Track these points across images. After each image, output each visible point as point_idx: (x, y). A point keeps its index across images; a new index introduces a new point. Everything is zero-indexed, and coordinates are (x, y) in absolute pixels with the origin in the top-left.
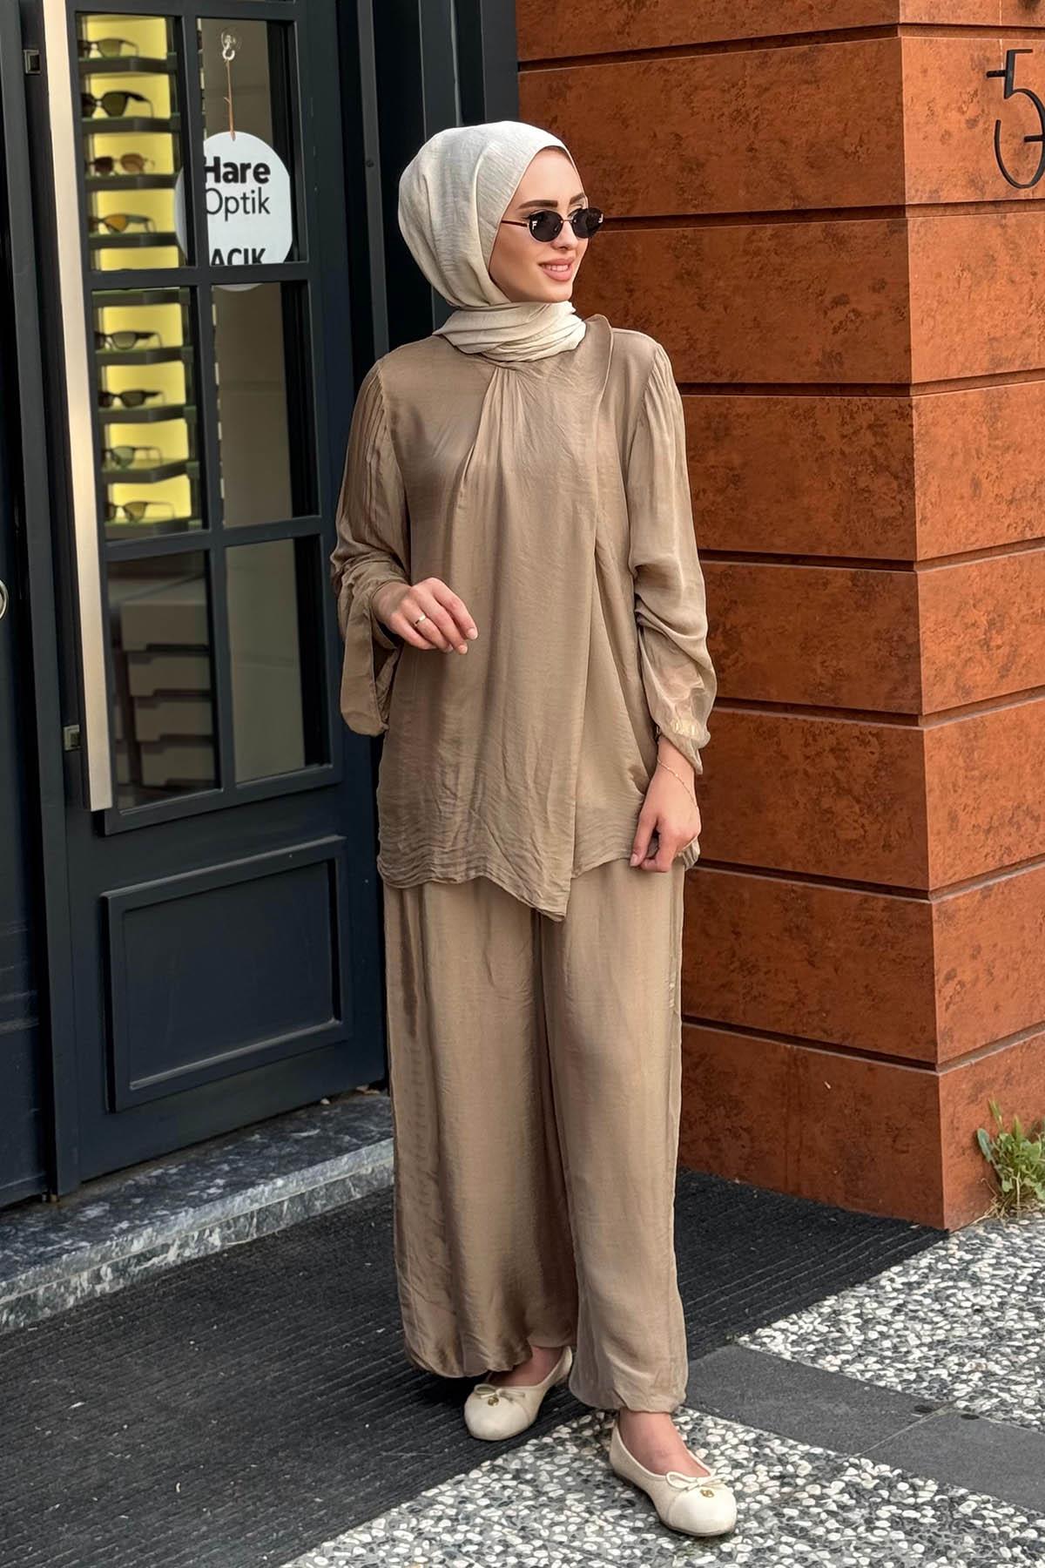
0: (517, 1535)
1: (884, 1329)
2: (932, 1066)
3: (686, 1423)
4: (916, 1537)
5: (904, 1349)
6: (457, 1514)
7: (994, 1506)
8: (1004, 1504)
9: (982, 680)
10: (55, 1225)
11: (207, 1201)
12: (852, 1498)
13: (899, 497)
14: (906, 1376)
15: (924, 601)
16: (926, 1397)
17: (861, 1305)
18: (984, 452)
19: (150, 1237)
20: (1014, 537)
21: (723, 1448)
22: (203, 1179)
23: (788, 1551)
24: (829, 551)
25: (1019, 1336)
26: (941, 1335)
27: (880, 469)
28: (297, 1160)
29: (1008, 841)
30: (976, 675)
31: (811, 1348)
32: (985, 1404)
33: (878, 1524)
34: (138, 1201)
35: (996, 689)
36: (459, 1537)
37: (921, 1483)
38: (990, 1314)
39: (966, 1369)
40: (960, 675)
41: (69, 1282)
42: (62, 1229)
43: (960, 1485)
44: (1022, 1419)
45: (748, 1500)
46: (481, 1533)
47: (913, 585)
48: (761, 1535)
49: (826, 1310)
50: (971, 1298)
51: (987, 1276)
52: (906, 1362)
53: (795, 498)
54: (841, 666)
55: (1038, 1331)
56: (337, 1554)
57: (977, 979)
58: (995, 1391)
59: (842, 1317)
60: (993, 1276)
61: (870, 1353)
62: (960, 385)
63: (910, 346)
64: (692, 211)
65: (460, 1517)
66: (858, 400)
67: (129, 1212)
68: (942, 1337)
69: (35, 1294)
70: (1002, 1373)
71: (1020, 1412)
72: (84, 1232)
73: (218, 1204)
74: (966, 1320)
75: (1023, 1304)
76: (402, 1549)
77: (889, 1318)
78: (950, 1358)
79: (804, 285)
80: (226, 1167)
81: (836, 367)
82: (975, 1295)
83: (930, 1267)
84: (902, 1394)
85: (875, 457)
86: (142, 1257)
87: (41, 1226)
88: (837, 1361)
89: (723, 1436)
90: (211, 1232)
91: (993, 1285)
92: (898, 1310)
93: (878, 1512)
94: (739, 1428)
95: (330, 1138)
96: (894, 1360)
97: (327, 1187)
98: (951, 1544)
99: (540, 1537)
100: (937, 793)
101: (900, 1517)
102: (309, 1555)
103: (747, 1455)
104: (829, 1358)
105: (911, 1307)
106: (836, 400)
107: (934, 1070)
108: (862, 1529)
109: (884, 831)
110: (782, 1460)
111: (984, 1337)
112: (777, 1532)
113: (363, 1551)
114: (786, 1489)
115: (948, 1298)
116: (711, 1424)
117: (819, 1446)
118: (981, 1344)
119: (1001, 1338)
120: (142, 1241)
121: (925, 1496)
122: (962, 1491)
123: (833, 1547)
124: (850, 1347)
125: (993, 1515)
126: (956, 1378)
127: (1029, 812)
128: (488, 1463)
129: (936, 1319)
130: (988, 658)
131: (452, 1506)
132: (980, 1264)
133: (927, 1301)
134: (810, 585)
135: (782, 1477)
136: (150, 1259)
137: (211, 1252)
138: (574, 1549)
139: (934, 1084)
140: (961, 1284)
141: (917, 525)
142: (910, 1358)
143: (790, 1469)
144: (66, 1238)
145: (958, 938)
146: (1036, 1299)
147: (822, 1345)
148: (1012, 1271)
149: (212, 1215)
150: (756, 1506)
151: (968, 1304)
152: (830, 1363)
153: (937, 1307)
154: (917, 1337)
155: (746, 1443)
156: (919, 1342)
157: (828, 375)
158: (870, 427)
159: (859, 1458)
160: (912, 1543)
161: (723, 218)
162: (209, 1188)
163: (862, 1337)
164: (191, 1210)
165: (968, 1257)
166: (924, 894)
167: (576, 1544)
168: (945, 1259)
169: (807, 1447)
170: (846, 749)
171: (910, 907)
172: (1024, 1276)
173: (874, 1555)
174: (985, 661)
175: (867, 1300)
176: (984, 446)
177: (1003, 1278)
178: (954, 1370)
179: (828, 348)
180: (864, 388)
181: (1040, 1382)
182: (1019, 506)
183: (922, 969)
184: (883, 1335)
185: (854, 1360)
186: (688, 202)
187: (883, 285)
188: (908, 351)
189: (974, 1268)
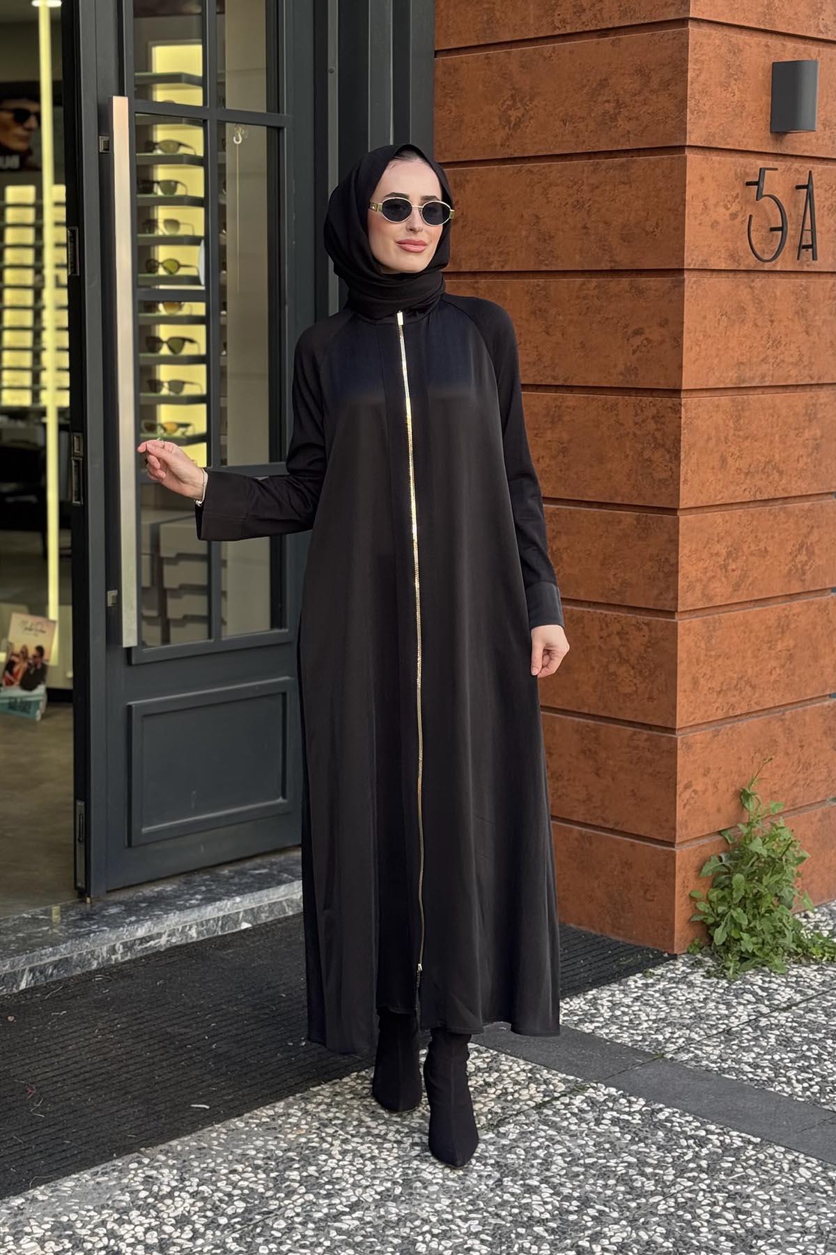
0: (368, 1116)
1: (626, 1010)
2: (672, 844)
3: (487, 1057)
4: (626, 1130)
5: (637, 1022)
6: (332, 1102)
7: (680, 1115)
8: (687, 1114)
9: (721, 591)
10: (88, 916)
11: (190, 908)
12: (588, 1105)
13: (670, 465)
14: (636, 1038)
15: (683, 535)
16: (647, 1050)
17: (613, 995)
18: (730, 438)
19: (149, 927)
20: (748, 497)
21: (509, 1073)
22: (187, 894)
23: (543, 1134)
24: (623, 500)
25: (714, 1018)
26: (662, 1015)
27: (658, 446)
28: (251, 886)
29: (733, 700)
30: (716, 588)
31: (576, 1018)
32: (685, 1057)
33: (603, 1121)
34: (143, 905)
35: (730, 598)
36: (331, 1115)
37: (635, 1100)
38: (698, 1005)
39: (676, 1036)
40: (705, 587)
41: (94, 951)
42: (92, 919)
43: (660, 1103)
44: (707, 1067)
45: (521, 1103)
46: (345, 1114)
47: (676, 525)
48: (526, 1124)
49: (589, 997)
50: (686, 994)
51: (699, 982)
52: (636, 1030)
53: (602, 463)
54: (627, 577)
55: (727, 1016)
56: (251, 1121)
57: (706, 790)
58: (692, 1049)
59: (599, 1002)
60: (703, 983)
61: (614, 1023)
62: (718, 393)
63: (682, 364)
64: (544, 268)
65: (333, 1103)
66: (647, 400)
67: (137, 911)
68: (663, 1017)
69: (71, 958)
70: (699, 1039)
71: (707, 1062)
72: (106, 922)
73: (197, 909)
74: (681, 1007)
75: (720, 1000)
76: (293, 1120)
77: (630, 1003)
78: (666, 1029)
79: (615, 320)
80: (203, 888)
81: (633, 377)
82: (689, 993)
83: (662, 976)
84: (632, 1048)
85: (656, 438)
86: (143, 940)
87: (78, 916)
88: (592, 1026)
89: (511, 1067)
90: (191, 927)
91: (701, 987)
92: (637, 999)
93: (604, 1115)
94: (522, 1062)
95: (275, 875)
96: (629, 1028)
97: (270, 905)
98: (649, 1135)
99: (383, 1118)
100: (685, 664)
101: (618, 1118)
102: (233, 1120)
103: (524, 1078)
104: (587, 1024)
105: (645, 998)
106: (632, 399)
107: (674, 847)
108: (592, 1124)
109: (649, 688)
110: (546, 1082)
111: (691, 1018)
112: (536, 1123)
113: (268, 1120)
114: (547, 1099)
115: (670, 994)
116: (504, 1059)
118: (688, 1021)
119: (701, 1019)
120: (144, 930)
121: (636, 1107)
122: (661, 1106)
123: (571, 1133)
124: (602, 1019)
125: (679, 1120)
126: (667, 1040)
127: (748, 682)
128: (356, 1073)
129: (660, 1006)
130: (726, 577)
131: (329, 1097)
132: (695, 975)
133: (657, 995)
134: (609, 522)
135: (545, 1091)
136: (148, 942)
137: (190, 941)
138: (404, 1126)
139: (672, 856)
140: (680, 986)
141: (681, 485)
142: (640, 1027)
143: (551, 1087)
144: (94, 924)
145: (694, 762)
146: (729, 997)
147: (583, 1017)
149: (192, 916)
150: (526, 1107)
151: (684, 998)
152: (587, 1028)
153: (663, 998)
154: (646, 1017)
155: (524, 1070)
156: (647, 1018)
157: (628, 382)
158: (653, 417)
159: (597, 1083)
160: (623, 1134)
161: (565, 273)
162: (191, 900)
163: (611, 1014)
164: (178, 912)
165: (688, 970)
166: (673, 730)
167: (406, 1123)
168: (672, 971)
169: (564, 1075)
170: (627, 633)
171: (664, 739)
172: (724, 983)
173: (598, 1139)
174: (723, 579)
175: (617, 992)
176: (730, 435)
177: (709, 984)
178: (668, 1035)
179: (629, 364)
180: (650, 391)
181: (723, 1046)
182: (753, 476)
183: (669, 781)
184: (624, 1013)
185: (603, 1027)
186: (541, 262)
187: (667, 321)
188: (681, 367)
189: (691, 978)
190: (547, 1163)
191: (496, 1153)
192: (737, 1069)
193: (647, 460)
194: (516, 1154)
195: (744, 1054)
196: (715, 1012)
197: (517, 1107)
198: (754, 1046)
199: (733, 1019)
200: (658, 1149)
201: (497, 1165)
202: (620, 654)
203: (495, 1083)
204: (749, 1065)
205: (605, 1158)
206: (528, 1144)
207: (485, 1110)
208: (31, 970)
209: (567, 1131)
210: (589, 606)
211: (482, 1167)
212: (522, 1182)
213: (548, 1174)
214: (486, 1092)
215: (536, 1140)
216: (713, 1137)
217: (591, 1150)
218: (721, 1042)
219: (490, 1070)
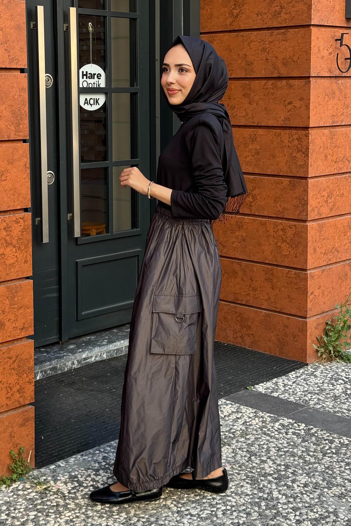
1: (290, 387)
2: (305, 318)
3: (236, 407)
4: (299, 437)
5: (296, 392)
7: (321, 431)
8: (324, 430)
9: (325, 212)
10: (62, 349)
11: (103, 345)
12: (282, 427)
13: (304, 159)
14: (296, 398)
15: (310, 188)
16: (302, 404)
19: (87, 354)
20: (336, 172)
21: (246, 413)
22: (101, 340)
23: (265, 439)
24: (283, 174)
26: (306, 389)
27: (299, 151)
29: (330, 257)
30: (323, 210)
31: (270, 391)
32: (319, 407)
33: (289, 433)
34: (84, 344)
35: (328, 214)
37: (301, 424)
38: (320, 385)
39: (313, 398)
40: (319, 210)
41: (66, 364)
42: (63, 350)
43: (311, 425)
44: (328, 410)
45: (253, 426)
47: (307, 184)
48: (257, 435)
49: (274, 382)
50: (314, 380)
53: (274, 158)
54: (286, 205)
55: (333, 389)
57: (319, 295)
58: (321, 403)
59: (278, 384)
60: (320, 375)
61: (286, 393)
62: (324, 128)
63: (309, 116)
64: (248, 76)
66: (294, 132)
67: (81, 347)
68: (306, 390)
69: (57, 366)
70: (323, 399)
72: (69, 352)
73: (106, 346)
74: (313, 386)
75: (329, 383)
77: (291, 384)
78: (308, 395)
79: (280, 98)
80: (107, 337)
81: (288, 122)
82: (316, 380)
83: (303, 372)
84: (295, 403)
85: (298, 148)
86: (85, 359)
87: (58, 349)
88: (278, 394)
89: (246, 411)
90: (104, 354)
91: (320, 377)
92: (294, 382)
94: (250, 409)
96: (293, 394)
98: (309, 439)
100: (311, 242)
101: (295, 432)
103: (253, 416)
104: (275, 393)
105: (297, 382)
106: (287, 131)
108: (284, 434)
109: (295, 252)
110: (262, 417)
111: (318, 390)
112: (261, 434)
114: (264, 424)
115: (308, 380)
116: (243, 408)
117: (273, 414)
118: (317, 392)
119: (323, 391)
120: (85, 355)
121: (301, 428)
122: (312, 427)
124: (281, 391)
125: (320, 433)
126: (310, 400)
127: (336, 250)
129: (304, 385)
130: (327, 205)
132: (317, 372)
133: (302, 381)
134: (278, 183)
135: (262, 421)
136: (87, 360)
137: (104, 359)
139: (306, 323)
140: (311, 377)
141: (309, 167)
142: (297, 394)
143: (265, 419)
144: (65, 353)
145: (315, 283)
146: (333, 382)
147: (273, 390)
148: (326, 374)
149: (104, 349)
150: (256, 428)
151: (314, 382)
152: (275, 395)
153: (305, 382)
155: (252, 412)
156: (300, 391)
157: (286, 124)
158: (297, 139)
159: (283, 418)
160: (298, 438)
161: (257, 78)
162: (103, 342)
163: (284, 389)
164: (98, 347)
165: (314, 370)
166: (306, 270)
168: (307, 371)
169: (269, 414)
170: (285, 229)
171: (302, 274)
172: (329, 376)
173: (288, 441)
175: (285, 380)
176: (329, 146)
177: (323, 376)
178: (310, 398)
179: (286, 116)
180: (296, 128)
181: (333, 402)
182: (338, 163)
183: (304, 291)
184: (290, 389)
185: (282, 394)
186: (247, 74)
187: (303, 99)
188: (309, 118)
189: (315, 373)
190: (268, 450)
191: (246, 446)
192: (341, 411)
193: (294, 157)
194: (255, 447)
195: (343, 405)
196: (328, 388)
197: (251, 427)
198: (347, 402)
199: (335, 391)
200: (314, 445)
201: (247, 451)
202: (282, 238)
203: (241, 418)
204: (346, 410)
205: (292, 448)
206: (259, 443)
207: (239, 429)
208: (41, 372)
209: (275, 438)
210: (269, 218)
211: (242, 452)
212: (259, 458)
213: (269, 455)
214: (238, 421)
215: (262, 441)
216: (336, 440)
217: (286, 445)
218: (333, 400)
219: (237, 412)
